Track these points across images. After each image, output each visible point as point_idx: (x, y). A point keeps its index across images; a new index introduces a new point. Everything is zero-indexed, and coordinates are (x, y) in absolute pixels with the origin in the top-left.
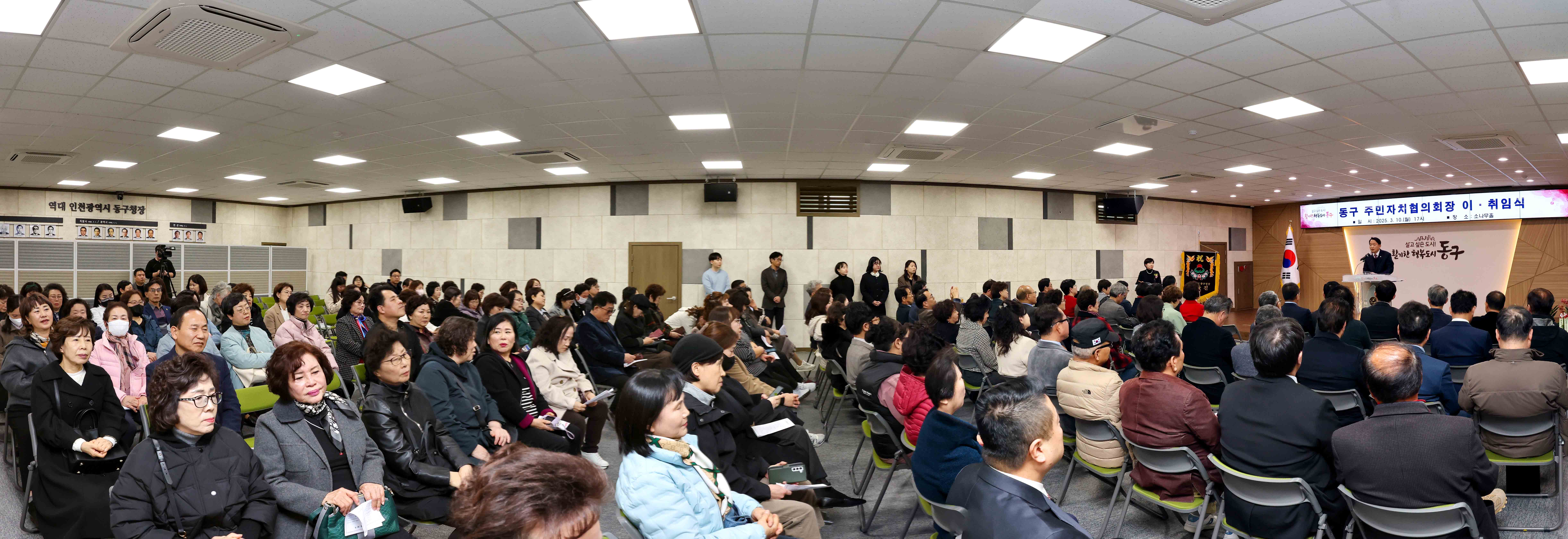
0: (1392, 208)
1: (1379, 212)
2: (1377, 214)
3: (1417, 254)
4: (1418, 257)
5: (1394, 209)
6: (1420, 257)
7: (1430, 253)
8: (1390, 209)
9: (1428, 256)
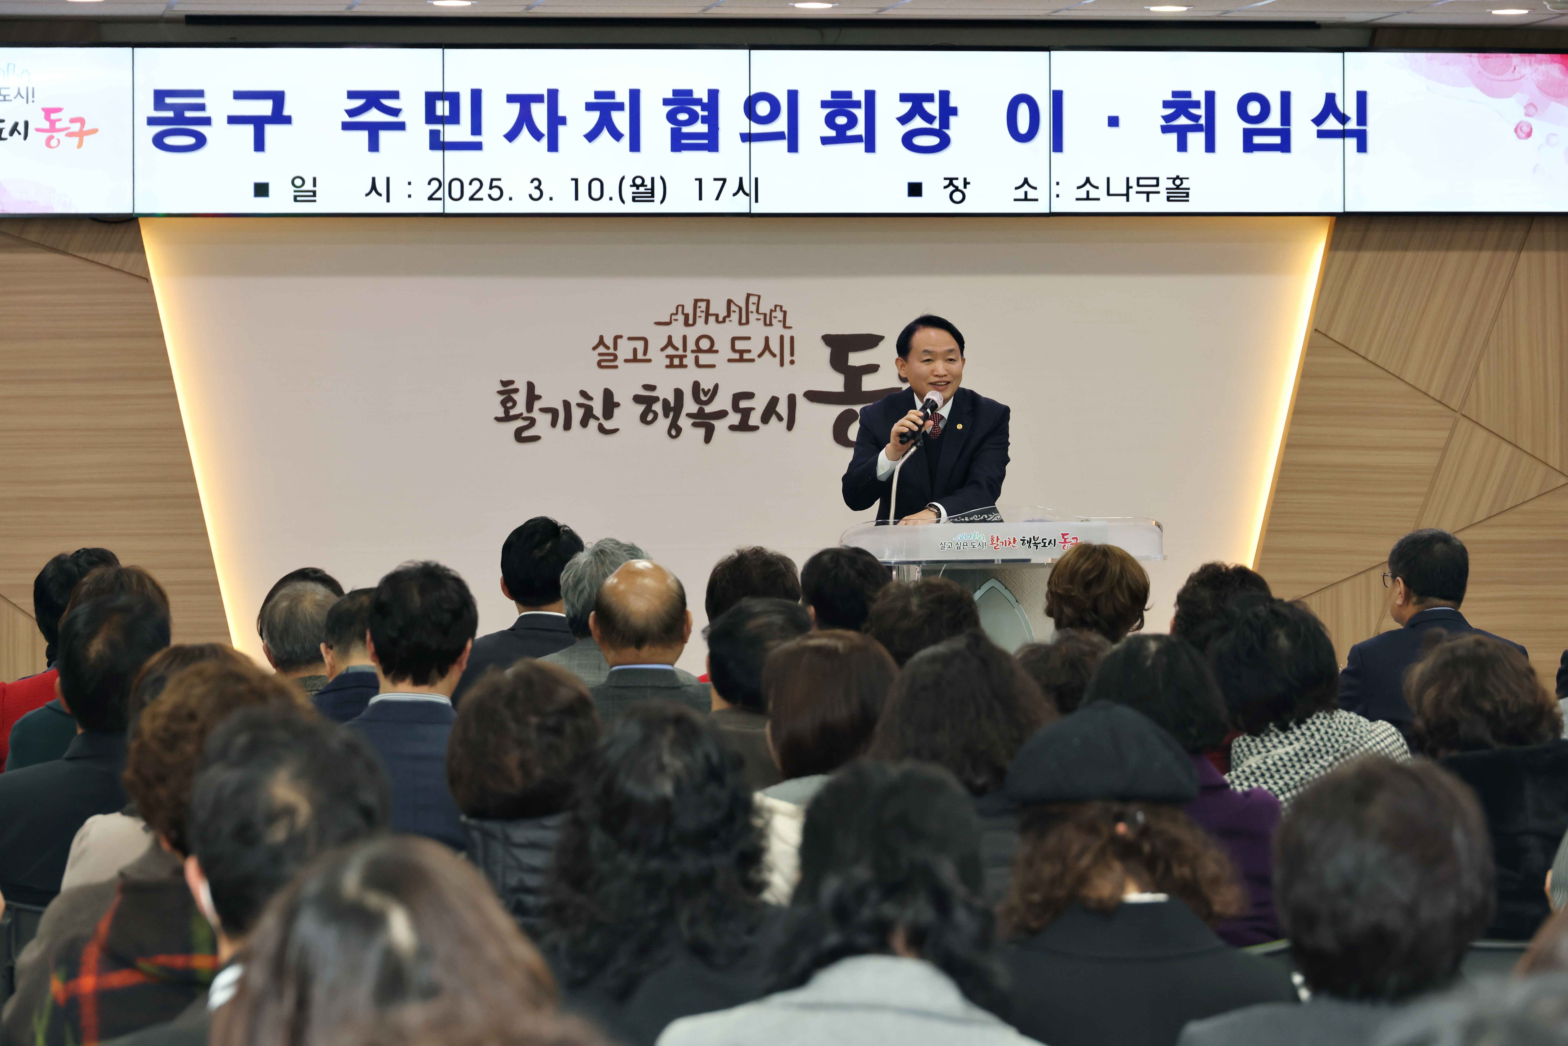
0: (539, 113)
1: (451, 133)
2: (437, 143)
3: (673, 409)
4: (675, 431)
5: (556, 120)
6: (692, 434)
7: (759, 405)
8: (525, 119)
9: (744, 426)
